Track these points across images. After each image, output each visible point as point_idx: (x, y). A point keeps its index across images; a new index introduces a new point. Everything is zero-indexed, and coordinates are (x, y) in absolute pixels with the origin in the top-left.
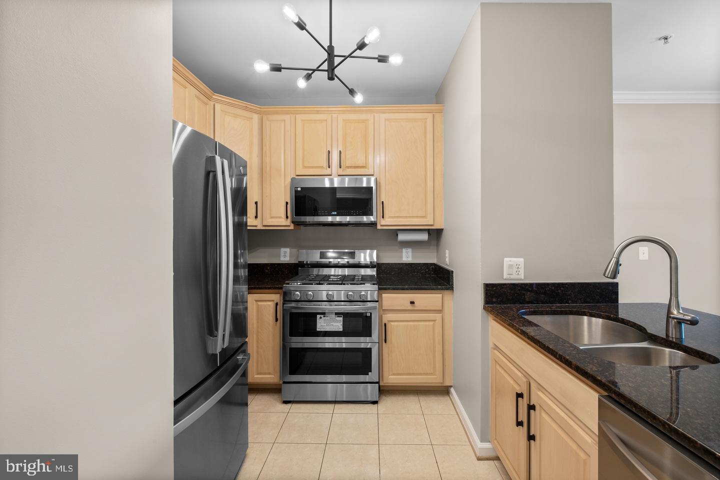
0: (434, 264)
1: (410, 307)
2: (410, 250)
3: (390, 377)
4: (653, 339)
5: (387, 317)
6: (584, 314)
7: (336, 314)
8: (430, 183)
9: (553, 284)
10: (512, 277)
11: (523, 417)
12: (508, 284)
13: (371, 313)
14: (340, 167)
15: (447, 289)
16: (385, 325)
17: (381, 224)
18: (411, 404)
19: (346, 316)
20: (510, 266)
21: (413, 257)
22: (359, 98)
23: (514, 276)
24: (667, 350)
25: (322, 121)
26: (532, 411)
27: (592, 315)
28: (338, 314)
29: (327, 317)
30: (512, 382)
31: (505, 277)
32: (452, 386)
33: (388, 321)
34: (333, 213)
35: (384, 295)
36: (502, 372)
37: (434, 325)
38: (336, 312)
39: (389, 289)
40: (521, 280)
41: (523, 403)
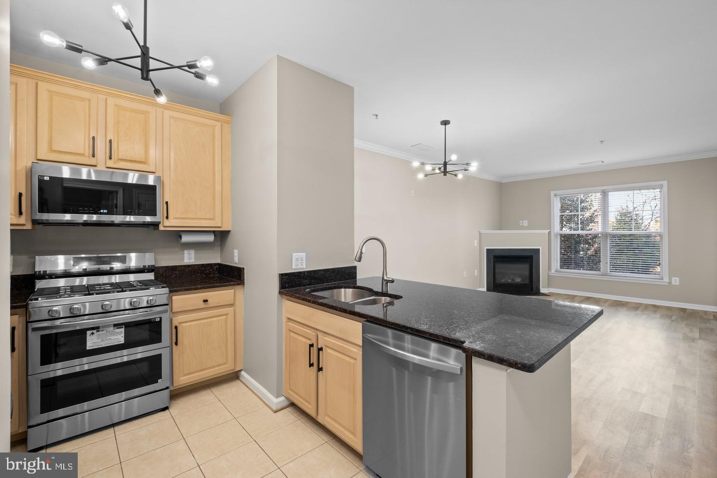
0: (218, 263)
1: (203, 305)
2: (192, 252)
3: (181, 379)
4: (377, 294)
5: (177, 320)
6: (341, 287)
7: (115, 325)
8: (218, 187)
9: (323, 270)
10: (298, 267)
11: (314, 360)
12: (296, 272)
13: (161, 318)
14: (110, 158)
15: (239, 284)
16: (176, 327)
17: (165, 225)
18: (206, 397)
19: (128, 326)
20: (297, 259)
21: (195, 259)
22: (162, 100)
23: (300, 267)
24: (383, 298)
25: (82, 99)
26: (321, 352)
27: (345, 287)
28: (117, 326)
29: (103, 331)
30: (303, 340)
31: (293, 268)
32: (241, 370)
33: (180, 323)
34: (102, 211)
35: (174, 298)
36: (296, 336)
37: (226, 319)
38: (115, 323)
39: (180, 290)
40: (304, 269)
41: (314, 350)
